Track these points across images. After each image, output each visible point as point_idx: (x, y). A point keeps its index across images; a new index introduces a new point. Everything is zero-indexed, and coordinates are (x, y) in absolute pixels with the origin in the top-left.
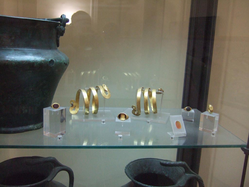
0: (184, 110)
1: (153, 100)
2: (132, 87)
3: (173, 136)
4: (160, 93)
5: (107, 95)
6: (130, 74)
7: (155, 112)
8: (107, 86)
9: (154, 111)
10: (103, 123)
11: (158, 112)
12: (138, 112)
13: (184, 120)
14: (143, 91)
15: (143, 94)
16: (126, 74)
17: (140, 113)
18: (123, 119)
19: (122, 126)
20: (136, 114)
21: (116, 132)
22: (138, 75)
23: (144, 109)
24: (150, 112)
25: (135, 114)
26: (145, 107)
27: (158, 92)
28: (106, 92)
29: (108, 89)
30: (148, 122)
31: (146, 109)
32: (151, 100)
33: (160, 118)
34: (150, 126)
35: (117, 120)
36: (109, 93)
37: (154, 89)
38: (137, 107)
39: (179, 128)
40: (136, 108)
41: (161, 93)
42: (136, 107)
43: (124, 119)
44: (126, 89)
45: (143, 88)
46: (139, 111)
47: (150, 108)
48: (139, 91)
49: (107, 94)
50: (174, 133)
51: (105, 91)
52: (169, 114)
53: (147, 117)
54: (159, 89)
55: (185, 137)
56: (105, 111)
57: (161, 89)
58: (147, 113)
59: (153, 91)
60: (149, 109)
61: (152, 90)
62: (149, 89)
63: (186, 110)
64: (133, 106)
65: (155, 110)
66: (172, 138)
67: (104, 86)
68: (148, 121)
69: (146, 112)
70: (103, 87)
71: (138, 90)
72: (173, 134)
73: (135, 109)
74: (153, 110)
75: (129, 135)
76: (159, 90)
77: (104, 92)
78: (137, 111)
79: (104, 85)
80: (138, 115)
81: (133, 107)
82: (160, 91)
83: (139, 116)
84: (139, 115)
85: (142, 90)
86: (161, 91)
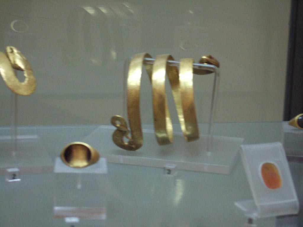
0: (291, 124)
1: (184, 94)
2: (114, 54)
3: (254, 215)
4: (208, 72)
5: (23, 84)
6: (104, 11)
7: (193, 137)
8: (22, 53)
9: (188, 133)
10: (14, 178)
11: (202, 135)
12: (133, 137)
13: (290, 159)
14: (148, 67)
15: (147, 75)
16: (91, 11)
17: (140, 142)
18: (80, 163)
19: (79, 186)
20: (126, 143)
21: (57, 208)
22: (132, 11)
23: (152, 126)
24: (175, 136)
25: (122, 146)
26: (155, 120)
27: (200, 67)
28: (19, 72)
29: (26, 62)
30: (169, 171)
31: (160, 125)
32: (176, 96)
33: (209, 154)
34: (175, 184)
35: (60, 167)
36: (29, 74)
37: (185, 56)
38: (130, 121)
39: (274, 188)
40: (125, 123)
41: (211, 72)
42: (127, 122)
43: (85, 163)
44: (94, 61)
45: (147, 56)
46: (135, 133)
47: (176, 122)
48: (136, 66)
49: (22, 79)
50: (257, 204)
51: (16, 68)
52: (241, 140)
53: (164, 154)
54: (204, 57)
55: (296, 215)
56: (19, 137)
57: (210, 57)
58: (164, 141)
59: (181, 63)
60: (169, 126)
61: (179, 60)
62: (170, 58)
63: (297, 125)
64: (117, 119)
65: (190, 128)
66: (250, 221)
67: (12, 52)
68: (169, 166)
69: (161, 135)
70: (8, 57)
71: (132, 64)
72: (255, 208)
73: (124, 129)
74: (183, 127)
75: (104, 217)
76: (202, 61)
77: (11, 73)
78: (129, 135)
79: (11, 49)
80: (133, 146)
81: (114, 121)
82: (205, 65)
83: (138, 151)
84: (138, 147)
85: (145, 63)
86: (208, 63)
